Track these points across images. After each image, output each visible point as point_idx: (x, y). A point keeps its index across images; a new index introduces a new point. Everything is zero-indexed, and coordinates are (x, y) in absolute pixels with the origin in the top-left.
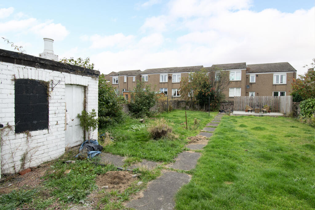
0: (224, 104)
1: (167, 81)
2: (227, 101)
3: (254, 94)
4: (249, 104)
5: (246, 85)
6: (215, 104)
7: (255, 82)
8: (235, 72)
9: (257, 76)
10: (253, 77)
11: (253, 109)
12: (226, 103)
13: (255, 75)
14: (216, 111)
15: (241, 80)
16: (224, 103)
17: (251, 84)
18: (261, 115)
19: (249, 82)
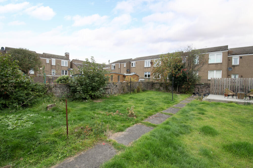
0: (199, 87)
1: (150, 66)
2: (203, 83)
3: (237, 77)
4: (229, 87)
5: (228, 67)
6: (188, 86)
7: (238, 64)
8: (215, 55)
9: (241, 58)
10: (236, 59)
11: (234, 93)
12: (202, 86)
13: (239, 57)
14: (189, 94)
15: (222, 62)
16: (200, 85)
17: (234, 66)
18: (247, 103)
19: (232, 64)
